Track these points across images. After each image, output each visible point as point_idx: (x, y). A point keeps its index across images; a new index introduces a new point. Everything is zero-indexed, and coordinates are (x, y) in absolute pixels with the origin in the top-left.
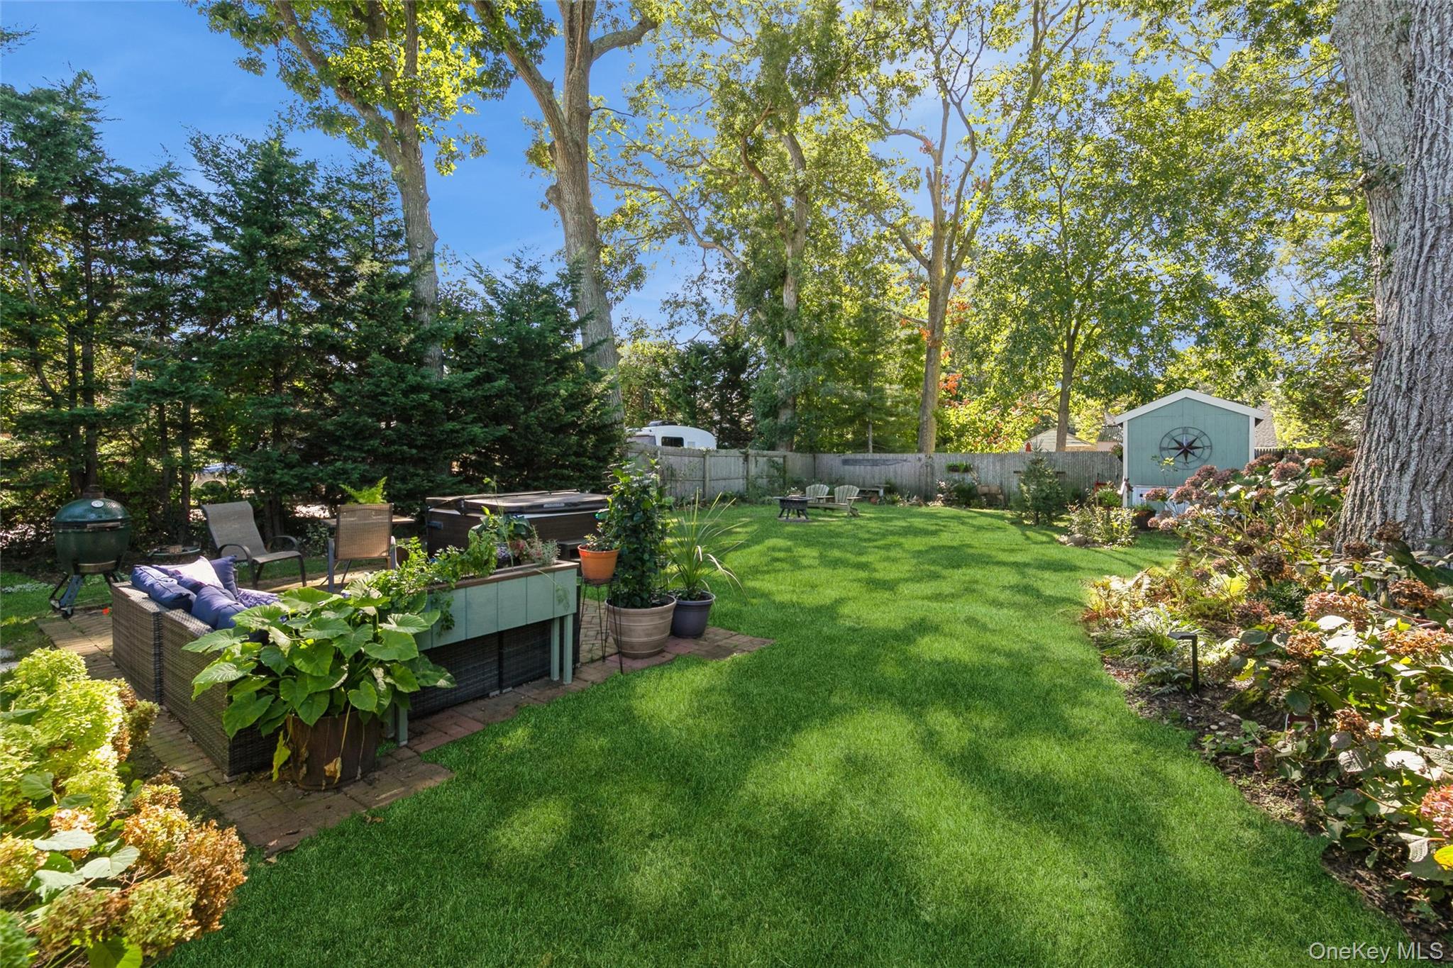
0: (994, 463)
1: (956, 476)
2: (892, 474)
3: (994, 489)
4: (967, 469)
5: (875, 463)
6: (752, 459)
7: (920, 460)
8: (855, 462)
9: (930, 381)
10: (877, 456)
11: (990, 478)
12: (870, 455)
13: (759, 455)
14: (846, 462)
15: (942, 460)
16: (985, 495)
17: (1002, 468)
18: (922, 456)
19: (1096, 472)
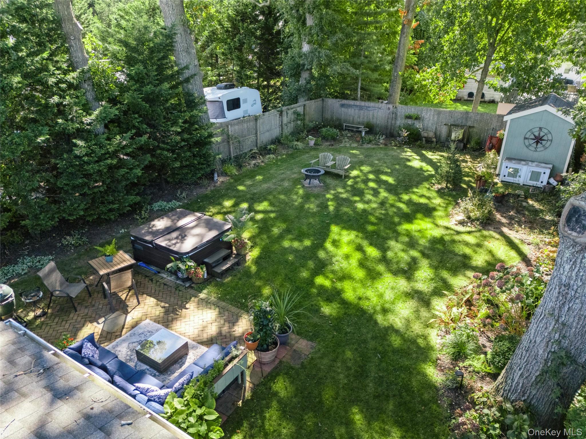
0: (434, 115)
1: (410, 122)
2: (371, 117)
3: (431, 134)
4: (417, 118)
5: (361, 108)
6: (284, 113)
7: (389, 109)
8: (349, 106)
9: (401, 48)
10: (363, 103)
11: (430, 125)
12: (358, 103)
13: (288, 109)
14: (343, 106)
15: (403, 110)
16: (425, 137)
17: (438, 118)
18: (391, 106)
19: (492, 127)
